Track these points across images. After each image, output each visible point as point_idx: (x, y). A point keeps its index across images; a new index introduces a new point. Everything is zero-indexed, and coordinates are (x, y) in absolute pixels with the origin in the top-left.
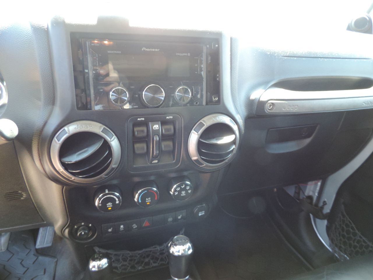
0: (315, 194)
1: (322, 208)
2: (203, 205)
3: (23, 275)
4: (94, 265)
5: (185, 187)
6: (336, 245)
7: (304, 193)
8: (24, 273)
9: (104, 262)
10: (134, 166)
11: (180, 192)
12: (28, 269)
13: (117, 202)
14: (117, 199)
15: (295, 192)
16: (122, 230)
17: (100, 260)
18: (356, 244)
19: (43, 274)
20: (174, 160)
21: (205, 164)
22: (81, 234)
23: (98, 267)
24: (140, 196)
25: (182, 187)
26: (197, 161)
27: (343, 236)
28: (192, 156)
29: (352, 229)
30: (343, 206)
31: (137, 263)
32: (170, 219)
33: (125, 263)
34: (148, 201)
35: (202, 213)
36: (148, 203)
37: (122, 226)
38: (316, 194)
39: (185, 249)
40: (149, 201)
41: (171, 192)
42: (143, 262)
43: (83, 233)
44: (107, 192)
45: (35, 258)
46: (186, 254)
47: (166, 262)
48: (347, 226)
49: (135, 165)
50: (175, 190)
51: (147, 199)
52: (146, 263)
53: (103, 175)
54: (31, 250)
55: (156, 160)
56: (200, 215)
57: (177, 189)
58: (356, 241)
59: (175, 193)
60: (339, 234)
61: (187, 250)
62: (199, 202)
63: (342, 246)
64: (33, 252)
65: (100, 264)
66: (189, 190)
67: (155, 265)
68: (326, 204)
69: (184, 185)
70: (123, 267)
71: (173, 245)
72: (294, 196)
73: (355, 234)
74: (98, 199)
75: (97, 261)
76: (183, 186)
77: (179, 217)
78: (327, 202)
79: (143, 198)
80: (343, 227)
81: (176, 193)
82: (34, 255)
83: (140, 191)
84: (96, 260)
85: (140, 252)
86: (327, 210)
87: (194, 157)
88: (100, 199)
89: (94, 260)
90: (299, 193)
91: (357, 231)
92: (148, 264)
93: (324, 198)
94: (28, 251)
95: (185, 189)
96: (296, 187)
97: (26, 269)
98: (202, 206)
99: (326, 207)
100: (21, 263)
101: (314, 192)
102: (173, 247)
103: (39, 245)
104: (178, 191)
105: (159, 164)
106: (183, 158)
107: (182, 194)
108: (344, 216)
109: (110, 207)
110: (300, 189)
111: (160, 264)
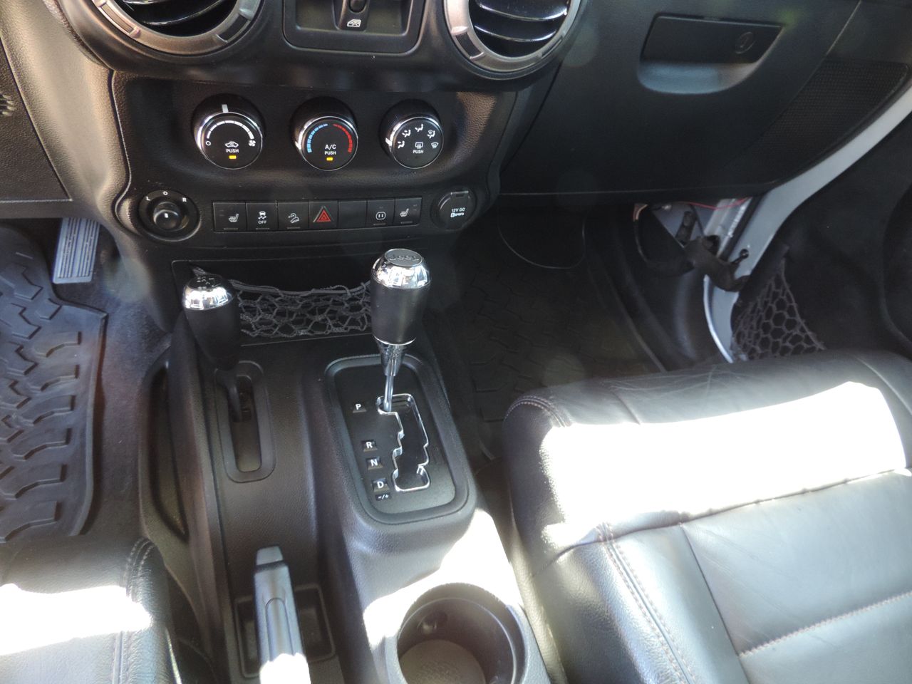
0: (726, 234)
1: (736, 265)
2: (463, 192)
3: (27, 340)
4: (195, 299)
5: (425, 132)
6: (745, 348)
7: (701, 229)
8: (31, 337)
9: (219, 296)
10: (299, 28)
11: (410, 142)
12: (39, 328)
13: (252, 143)
14: (252, 136)
15: (682, 226)
16: (262, 222)
17: (209, 288)
18: (788, 344)
19: (76, 342)
20: (404, 29)
21: (484, 51)
22: (161, 216)
23: (206, 305)
24: (311, 137)
25: (416, 129)
26: (463, 38)
27: (766, 328)
28: (452, 24)
29: (788, 311)
30: (783, 262)
31: (295, 323)
32: (381, 215)
33: (269, 317)
34: (330, 152)
35: (459, 212)
36: (330, 159)
37: (262, 214)
38: (730, 234)
39: (412, 276)
40: (332, 153)
41: (387, 141)
42: (309, 321)
43: (166, 216)
44: (225, 110)
45: (54, 307)
46: (413, 287)
47: (362, 328)
48: (781, 305)
49: (300, 26)
50: (400, 137)
51: (327, 147)
52: (317, 323)
53: (215, 33)
54: (42, 288)
55: (356, 18)
56: (453, 215)
57: (403, 134)
58: (790, 338)
59: (399, 142)
60: (759, 322)
61: (415, 279)
62: (455, 181)
63: (758, 348)
64: (47, 293)
65: (209, 299)
66: (433, 140)
67: (337, 330)
68: (746, 256)
69: (422, 125)
70: (264, 327)
71: (385, 266)
72: (677, 236)
73: (791, 324)
74: (201, 128)
75: (203, 290)
76: (420, 127)
77: (403, 214)
78: (750, 253)
79: (319, 142)
80: (770, 308)
81: (401, 144)
82: (50, 300)
83: (309, 123)
84: (200, 288)
85: (306, 294)
86: (745, 270)
87: (458, 24)
88: (206, 130)
89: (195, 286)
90: (690, 229)
91: (798, 318)
92: (321, 326)
93: (746, 243)
94: (36, 289)
95: (422, 137)
96: (687, 214)
97: (35, 328)
98: (462, 195)
99: (744, 263)
100: (21, 314)
101: (725, 229)
102: (384, 270)
103: (59, 277)
104: (407, 139)
105: (365, 33)
106: (428, 25)
107: (416, 149)
108: (779, 283)
109: (233, 154)
110: (695, 218)
111: (349, 330)
